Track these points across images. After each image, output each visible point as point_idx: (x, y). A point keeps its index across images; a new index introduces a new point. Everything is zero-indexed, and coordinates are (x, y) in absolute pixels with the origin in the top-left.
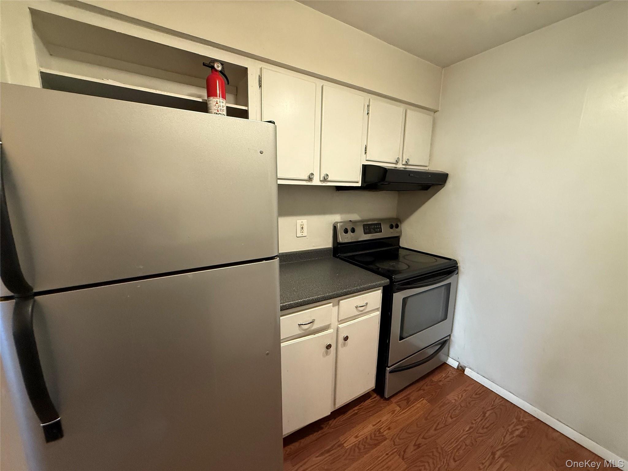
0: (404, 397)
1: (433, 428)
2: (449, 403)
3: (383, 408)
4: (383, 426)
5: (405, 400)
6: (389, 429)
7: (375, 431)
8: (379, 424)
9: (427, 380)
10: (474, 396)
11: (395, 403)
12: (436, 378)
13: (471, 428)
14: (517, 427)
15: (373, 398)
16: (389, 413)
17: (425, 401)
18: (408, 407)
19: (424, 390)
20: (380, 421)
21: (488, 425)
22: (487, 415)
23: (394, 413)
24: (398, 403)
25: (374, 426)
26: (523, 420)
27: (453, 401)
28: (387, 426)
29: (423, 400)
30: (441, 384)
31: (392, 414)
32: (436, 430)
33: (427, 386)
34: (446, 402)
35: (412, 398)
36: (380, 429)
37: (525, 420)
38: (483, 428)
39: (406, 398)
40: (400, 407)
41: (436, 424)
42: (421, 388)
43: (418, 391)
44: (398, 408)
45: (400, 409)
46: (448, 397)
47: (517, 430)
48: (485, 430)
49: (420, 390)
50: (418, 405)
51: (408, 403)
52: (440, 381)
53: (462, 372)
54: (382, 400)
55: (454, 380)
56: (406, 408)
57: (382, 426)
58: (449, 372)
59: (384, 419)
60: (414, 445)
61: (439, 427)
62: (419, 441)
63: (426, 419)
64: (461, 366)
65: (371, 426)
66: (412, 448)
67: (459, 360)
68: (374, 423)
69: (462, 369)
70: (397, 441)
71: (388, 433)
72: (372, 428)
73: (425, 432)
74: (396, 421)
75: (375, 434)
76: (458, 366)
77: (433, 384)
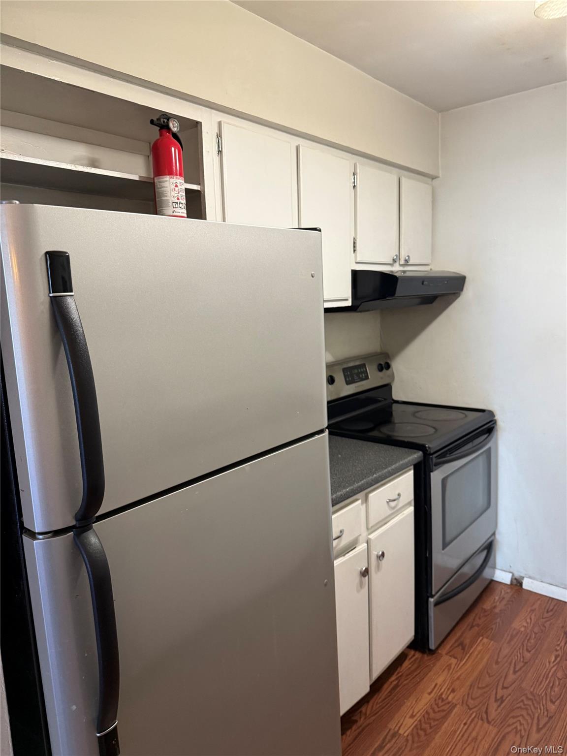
0: (455, 642)
1: (511, 671)
2: (517, 634)
3: (432, 666)
4: (443, 690)
5: (458, 646)
6: (453, 691)
7: (435, 700)
8: (436, 689)
9: (477, 611)
10: (546, 615)
11: (447, 654)
12: (487, 605)
13: (557, 656)
15: (412, 658)
16: (444, 670)
17: (485, 640)
18: (466, 654)
19: (478, 625)
20: (436, 685)
23: (451, 667)
24: (451, 654)
25: (430, 694)
27: (523, 629)
28: (448, 689)
29: (482, 639)
30: (497, 610)
31: (449, 670)
32: (515, 672)
33: (479, 618)
34: (515, 633)
35: (467, 642)
36: (442, 694)
39: (457, 644)
40: (455, 658)
41: (513, 665)
42: (474, 624)
43: (470, 630)
44: (454, 661)
45: (456, 660)
46: (514, 625)
49: (472, 627)
50: (479, 648)
51: (463, 649)
52: (495, 607)
53: (517, 588)
54: (426, 656)
55: (512, 601)
56: (465, 657)
57: (441, 692)
58: (501, 592)
59: (440, 680)
60: (496, 700)
61: (518, 668)
62: (500, 693)
63: (497, 663)
64: (516, 579)
65: (426, 695)
66: (495, 705)
67: (512, 570)
68: (429, 690)
69: (517, 583)
70: (471, 702)
71: (454, 698)
72: (429, 697)
73: (503, 679)
74: (458, 678)
75: (437, 705)
76: (512, 579)
77: (486, 614)
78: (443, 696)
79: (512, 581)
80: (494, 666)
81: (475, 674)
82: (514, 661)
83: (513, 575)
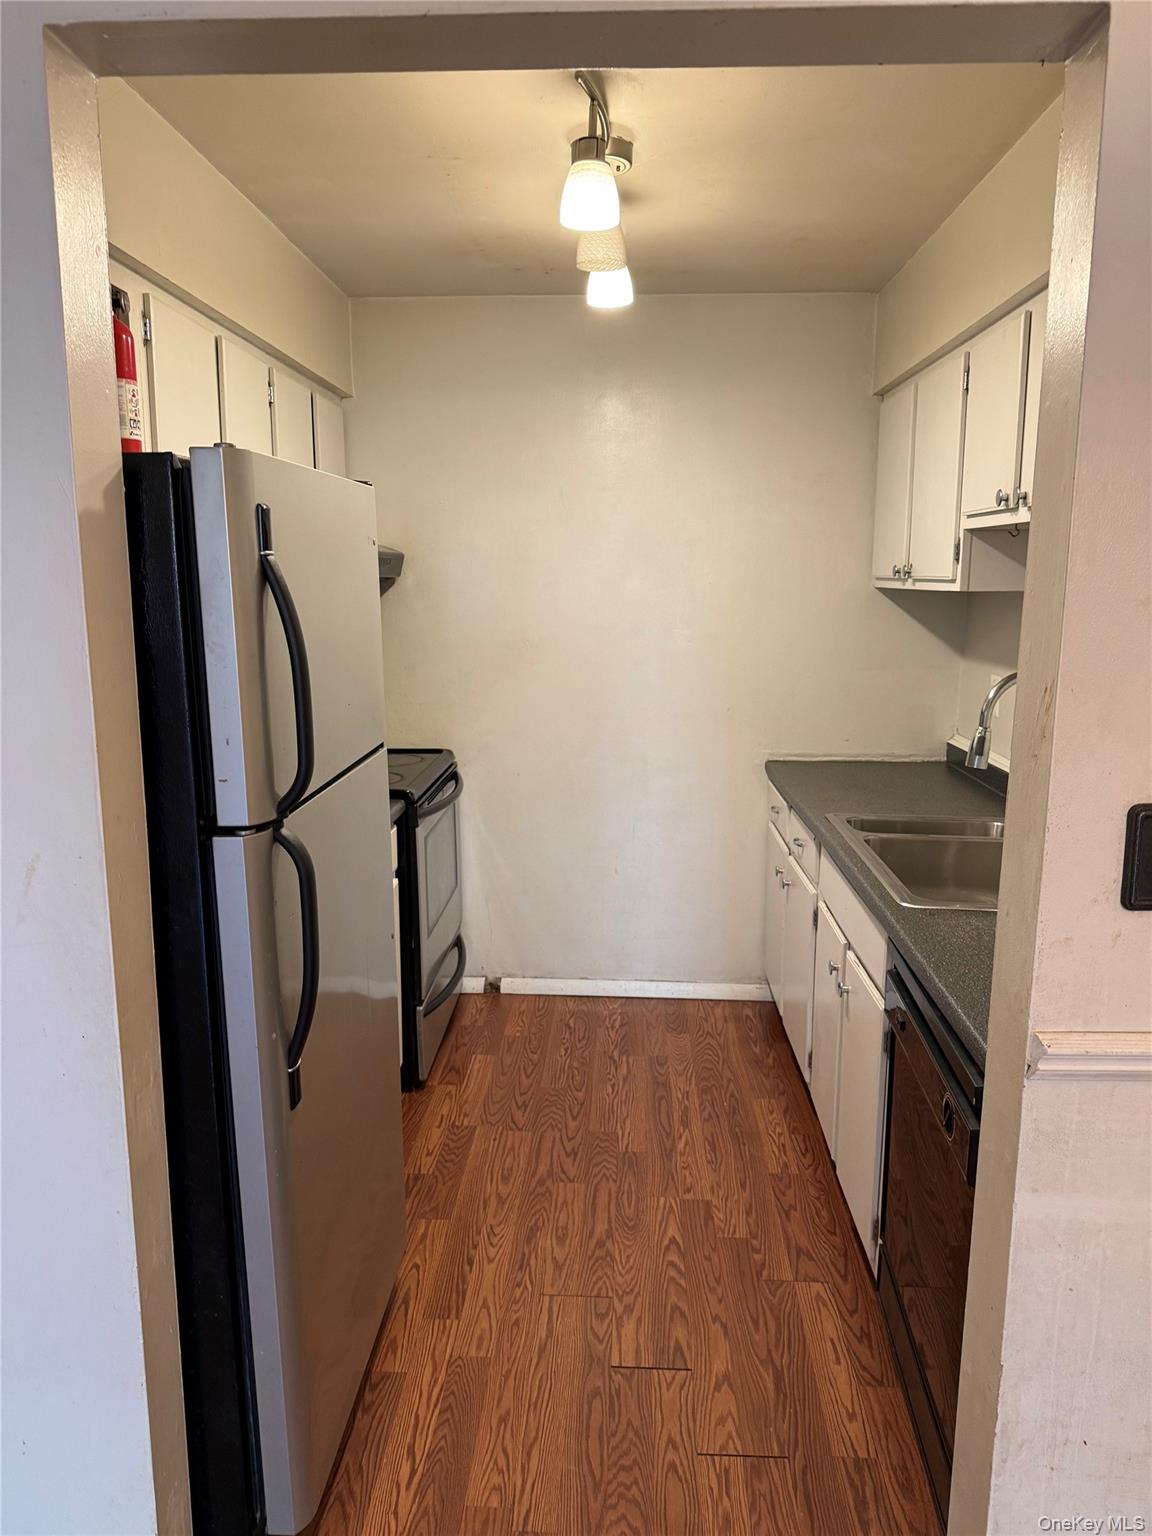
0: (445, 1068)
2: (514, 1040)
3: (427, 1100)
4: (453, 1119)
5: (450, 1071)
6: (466, 1115)
7: (449, 1130)
8: (444, 1120)
9: (456, 1030)
10: (538, 1014)
11: (440, 1083)
12: (466, 1020)
13: (566, 1050)
14: (615, 1017)
16: (444, 1100)
17: (479, 1057)
18: (464, 1077)
19: (465, 1045)
20: (442, 1116)
21: (582, 1035)
22: (572, 1025)
23: (452, 1095)
25: (439, 1127)
26: (614, 1008)
27: (518, 1034)
28: (459, 1115)
30: (480, 1023)
31: (451, 1098)
33: (463, 1037)
34: (510, 1040)
35: (459, 1064)
36: (454, 1122)
37: (616, 1006)
38: (580, 1041)
39: (447, 1070)
40: (451, 1084)
41: (522, 1072)
42: (460, 1045)
44: (452, 1087)
45: (455, 1086)
46: (506, 1033)
47: (615, 1020)
48: (585, 1042)
49: (457, 1048)
50: (476, 1067)
51: (458, 1072)
52: (476, 1021)
53: (496, 993)
54: (414, 1093)
55: (495, 1009)
56: (464, 1080)
58: (478, 1003)
59: (445, 1111)
60: (519, 1108)
61: (529, 1072)
62: (520, 1101)
63: (504, 1074)
64: (490, 984)
65: (435, 1130)
66: (520, 1113)
67: (484, 973)
68: (437, 1124)
69: (493, 987)
70: (492, 1119)
71: (470, 1122)
72: (439, 1131)
73: (517, 1087)
74: (466, 1102)
75: (454, 1134)
76: (485, 985)
77: (469, 1030)
78: (457, 1123)
79: (485, 989)
80: (501, 1078)
81: (484, 1092)
82: (522, 1068)
83: (486, 979)
